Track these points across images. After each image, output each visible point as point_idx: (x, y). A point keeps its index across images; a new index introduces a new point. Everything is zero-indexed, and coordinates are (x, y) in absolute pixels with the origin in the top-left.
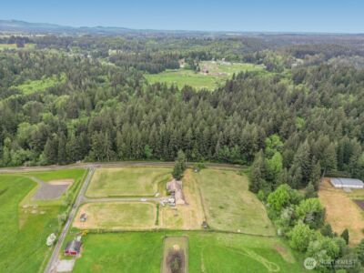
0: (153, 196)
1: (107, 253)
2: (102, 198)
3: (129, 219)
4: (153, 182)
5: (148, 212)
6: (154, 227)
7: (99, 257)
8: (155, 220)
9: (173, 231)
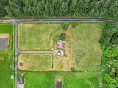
0: (50, 50)
1: (35, 82)
2: (27, 51)
3: (41, 65)
4: (50, 39)
5: (48, 61)
6: (51, 69)
7: (32, 84)
8: (51, 65)
9: (59, 72)
